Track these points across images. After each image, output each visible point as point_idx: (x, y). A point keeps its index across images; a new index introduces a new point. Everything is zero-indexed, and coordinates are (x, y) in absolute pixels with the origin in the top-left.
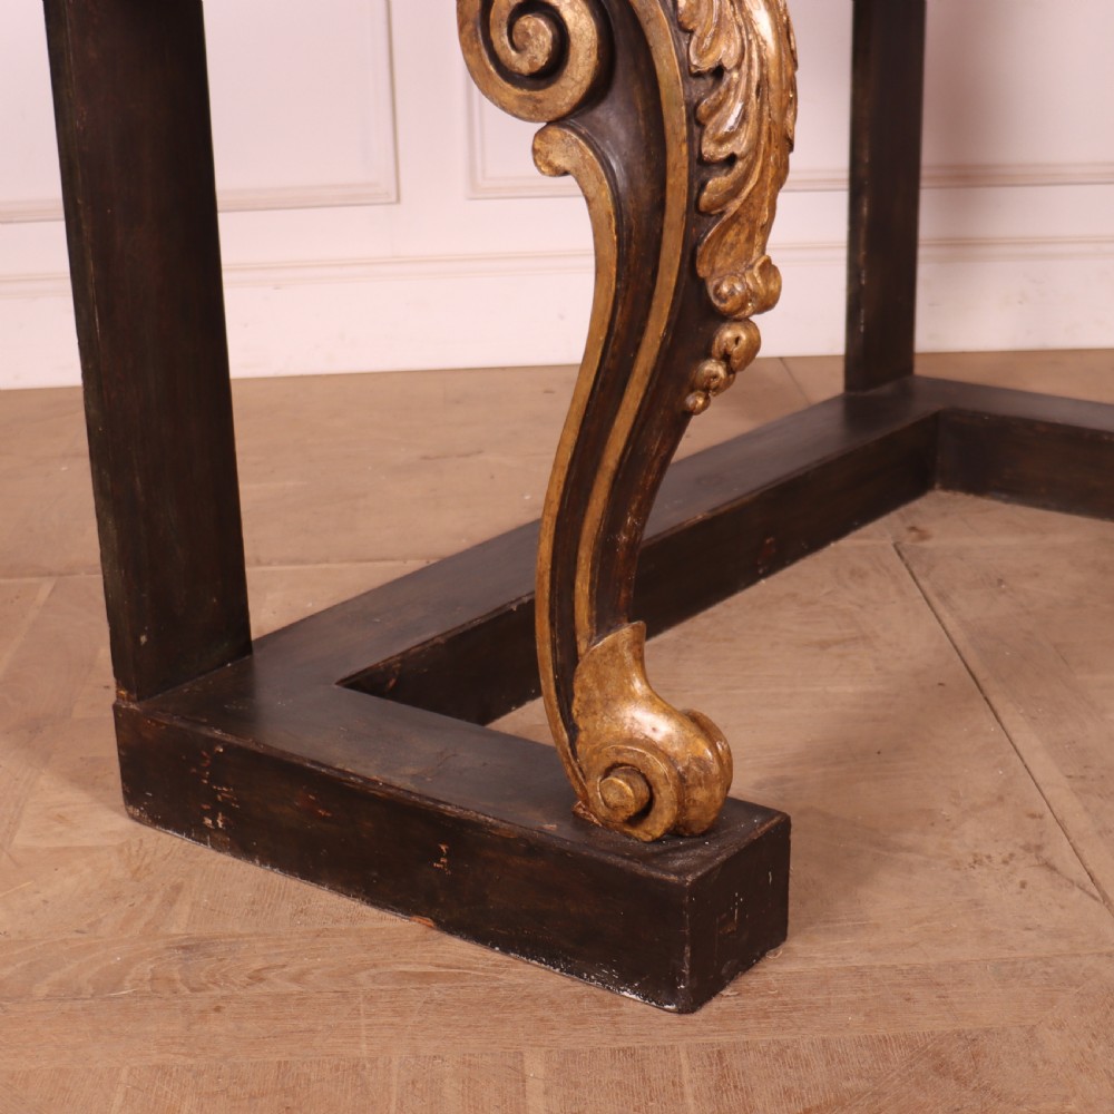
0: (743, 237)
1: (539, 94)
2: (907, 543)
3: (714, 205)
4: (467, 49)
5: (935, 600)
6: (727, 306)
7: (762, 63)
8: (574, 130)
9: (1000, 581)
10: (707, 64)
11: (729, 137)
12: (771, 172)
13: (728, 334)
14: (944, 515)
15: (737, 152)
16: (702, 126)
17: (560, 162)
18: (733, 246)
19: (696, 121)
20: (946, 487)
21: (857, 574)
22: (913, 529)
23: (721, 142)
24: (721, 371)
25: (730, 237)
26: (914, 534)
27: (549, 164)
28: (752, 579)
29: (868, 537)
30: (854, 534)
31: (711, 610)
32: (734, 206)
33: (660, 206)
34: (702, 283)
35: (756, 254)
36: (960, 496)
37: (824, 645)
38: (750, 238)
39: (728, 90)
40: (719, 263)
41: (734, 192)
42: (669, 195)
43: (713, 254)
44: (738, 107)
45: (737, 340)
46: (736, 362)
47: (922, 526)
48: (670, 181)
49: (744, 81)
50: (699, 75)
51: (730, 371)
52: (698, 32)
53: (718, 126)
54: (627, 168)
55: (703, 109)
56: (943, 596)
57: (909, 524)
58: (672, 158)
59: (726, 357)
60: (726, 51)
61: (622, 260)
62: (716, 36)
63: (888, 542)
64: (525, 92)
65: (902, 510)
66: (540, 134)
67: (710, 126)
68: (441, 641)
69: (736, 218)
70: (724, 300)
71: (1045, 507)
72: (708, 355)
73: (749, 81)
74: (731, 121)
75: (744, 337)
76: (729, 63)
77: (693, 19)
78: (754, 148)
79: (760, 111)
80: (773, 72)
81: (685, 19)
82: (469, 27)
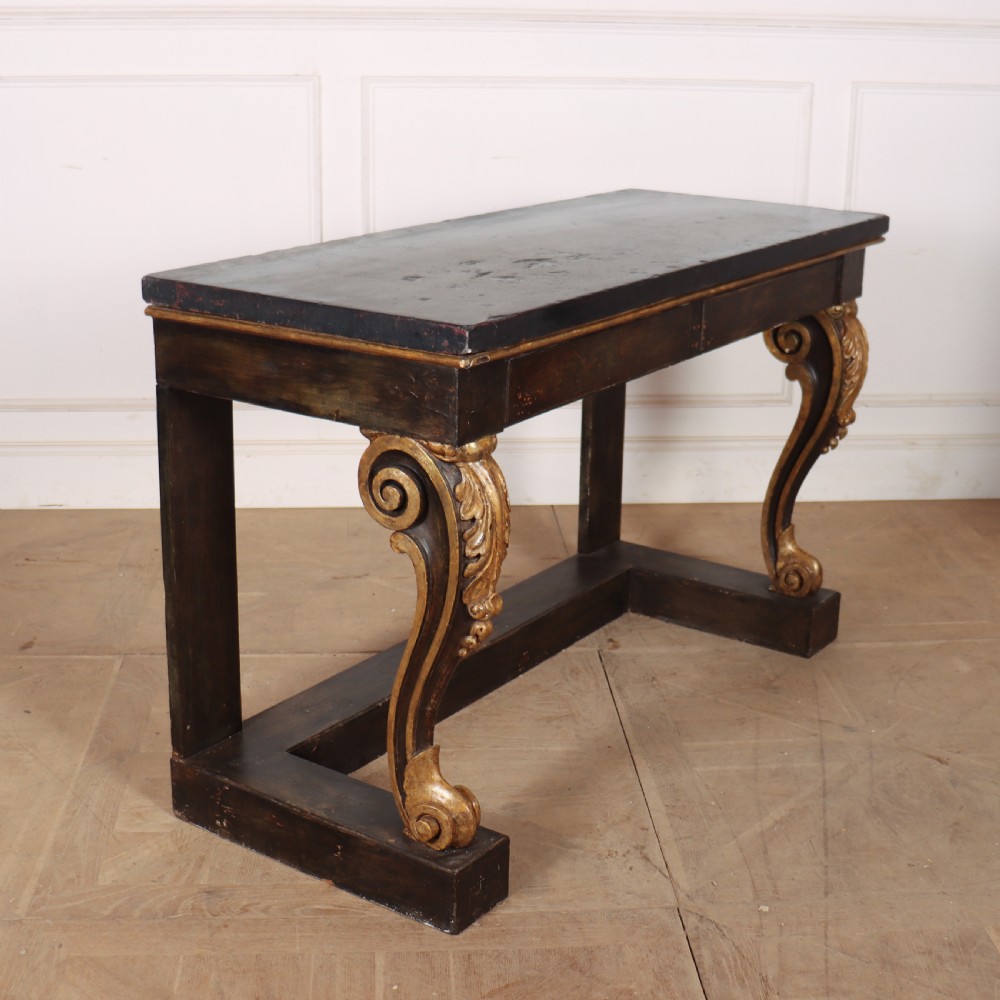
0: (484, 587)
1: (394, 519)
2: (606, 650)
3: (470, 575)
4: (362, 494)
5: (614, 690)
6: (476, 617)
7: (493, 514)
8: (408, 535)
9: (654, 679)
10: (468, 517)
11: (477, 547)
12: (497, 559)
13: (477, 626)
14: (630, 630)
15: (481, 553)
16: (465, 541)
17: (402, 548)
18: (479, 590)
19: (463, 541)
20: (634, 611)
21: (575, 672)
22: (611, 640)
23: (474, 549)
24: (474, 641)
25: (478, 587)
26: (611, 644)
27: (398, 548)
28: (515, 675)
29: (584, 646)
30: (576, 643)
31: (490, 694)
32: (480, 574)
33: (447, 571)
34: (465, 606)
35: (490, 593)
36: (642, 616)
37: (549, 720)
38: (487, 587)
39: (477, 527)
40: (473, 597)
41: (480, 568)
42: (451, 569)
43: (470, 594)
44: (482, 535)
45: (481, 629)
46: (480, 639)
47: (615, 639)
48: (451, 563)
49: (484, 525)
50: (464, 521)
51: (478, 641)
52: (464, 503)
53: (472, 542)
54: (432, 553)
55: (466, 535)
56: (619, 688)
57: (609, 637)
58: (452, 554)
59: (476, 636)
60: (477, 512)
61: (429, 592)
62: (472, 505)
63: (595, 649)
64: (387, 517)
65: (606, 627)
66: (394, 534)
67: (469, 541)
68: (341, 725)
69: (481, 579)
70: (475, 614)
71: (689, 627)
72: (468, 634)
73: (487, 524)
74: (478, 541)
75: (484, 627)
76: (478, 516)
77: (462, 497)
78: (489, 551)
79: (492, 535)
80: (498, 519)
81: (458, 498)
82: (363, 484)
